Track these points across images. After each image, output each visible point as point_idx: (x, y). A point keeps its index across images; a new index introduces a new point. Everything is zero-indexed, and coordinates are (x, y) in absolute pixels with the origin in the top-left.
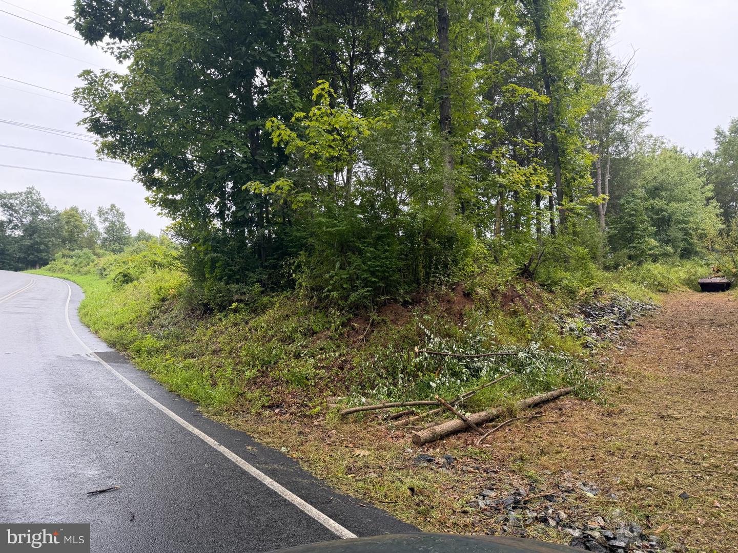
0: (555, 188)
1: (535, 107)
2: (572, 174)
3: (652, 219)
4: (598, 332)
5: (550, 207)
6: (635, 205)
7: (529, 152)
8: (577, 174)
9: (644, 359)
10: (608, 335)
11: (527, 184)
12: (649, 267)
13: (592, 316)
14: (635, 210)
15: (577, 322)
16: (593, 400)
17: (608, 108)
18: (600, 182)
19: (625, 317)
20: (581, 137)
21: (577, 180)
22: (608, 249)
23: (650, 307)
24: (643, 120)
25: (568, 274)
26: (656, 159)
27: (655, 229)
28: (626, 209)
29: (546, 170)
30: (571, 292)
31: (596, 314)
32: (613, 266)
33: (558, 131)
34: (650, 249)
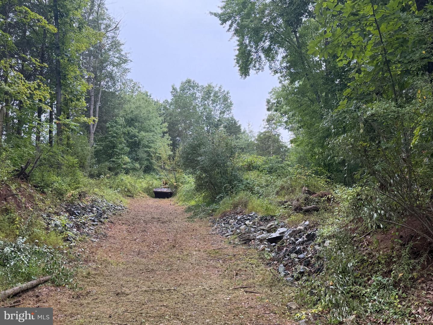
0: (55, 105)
1: (45, 33)
2: (70, 96)
3: (127, 141)
4: (78, 227)
5: (50, 120)
6: (116, 129)
7: (36, 70)
8: (74, 97)
9: (111, 248)
10: (86, 230)
11: (31, 97)
12: (123, 177)
13: (75, 214)
14: (116, 133)
15: (62, 220)
16: (67, 286)
17: (103, 51)
18: (92, 107)
19: (101, 215)
20: (80, 68)
21: (74, 101)
22: (94, 160)
23: (120, 208)
24: (127, 67)
25: (59, 178)
26: (134, 98)
27: (129, 149)
28: (110, 131)
29: (48, 88)
30: (60, 194)
31: (78, 213)
32: (97, 175)
33: (62, 58)
34: (124, 164)
